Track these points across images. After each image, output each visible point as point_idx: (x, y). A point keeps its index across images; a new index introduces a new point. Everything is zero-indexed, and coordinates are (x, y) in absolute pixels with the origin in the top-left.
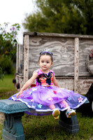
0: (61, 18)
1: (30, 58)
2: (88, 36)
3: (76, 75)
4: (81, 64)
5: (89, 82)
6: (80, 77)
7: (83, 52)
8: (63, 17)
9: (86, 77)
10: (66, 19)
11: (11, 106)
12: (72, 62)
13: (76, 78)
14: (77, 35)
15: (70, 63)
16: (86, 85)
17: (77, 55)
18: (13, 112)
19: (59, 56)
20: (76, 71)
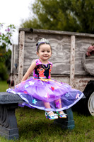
0: (57, 24)
1: (25, 55)
2: (84, 34)
3: (72, 74)
4: (78, 62)
5: (85, 82)
6: (76, 76)
7: (79, 50)
8: (60, 23)
9: (82, 76)
10: (62, 25)
11: (5, 96)
12: (68, 60)
13: (72, 77)
14: (73, 33)
15: (65, 61)
16: (81, 84)
17: (73, 53)
18: (6, 103)
19: (55, 53)
20: (71, 69)
